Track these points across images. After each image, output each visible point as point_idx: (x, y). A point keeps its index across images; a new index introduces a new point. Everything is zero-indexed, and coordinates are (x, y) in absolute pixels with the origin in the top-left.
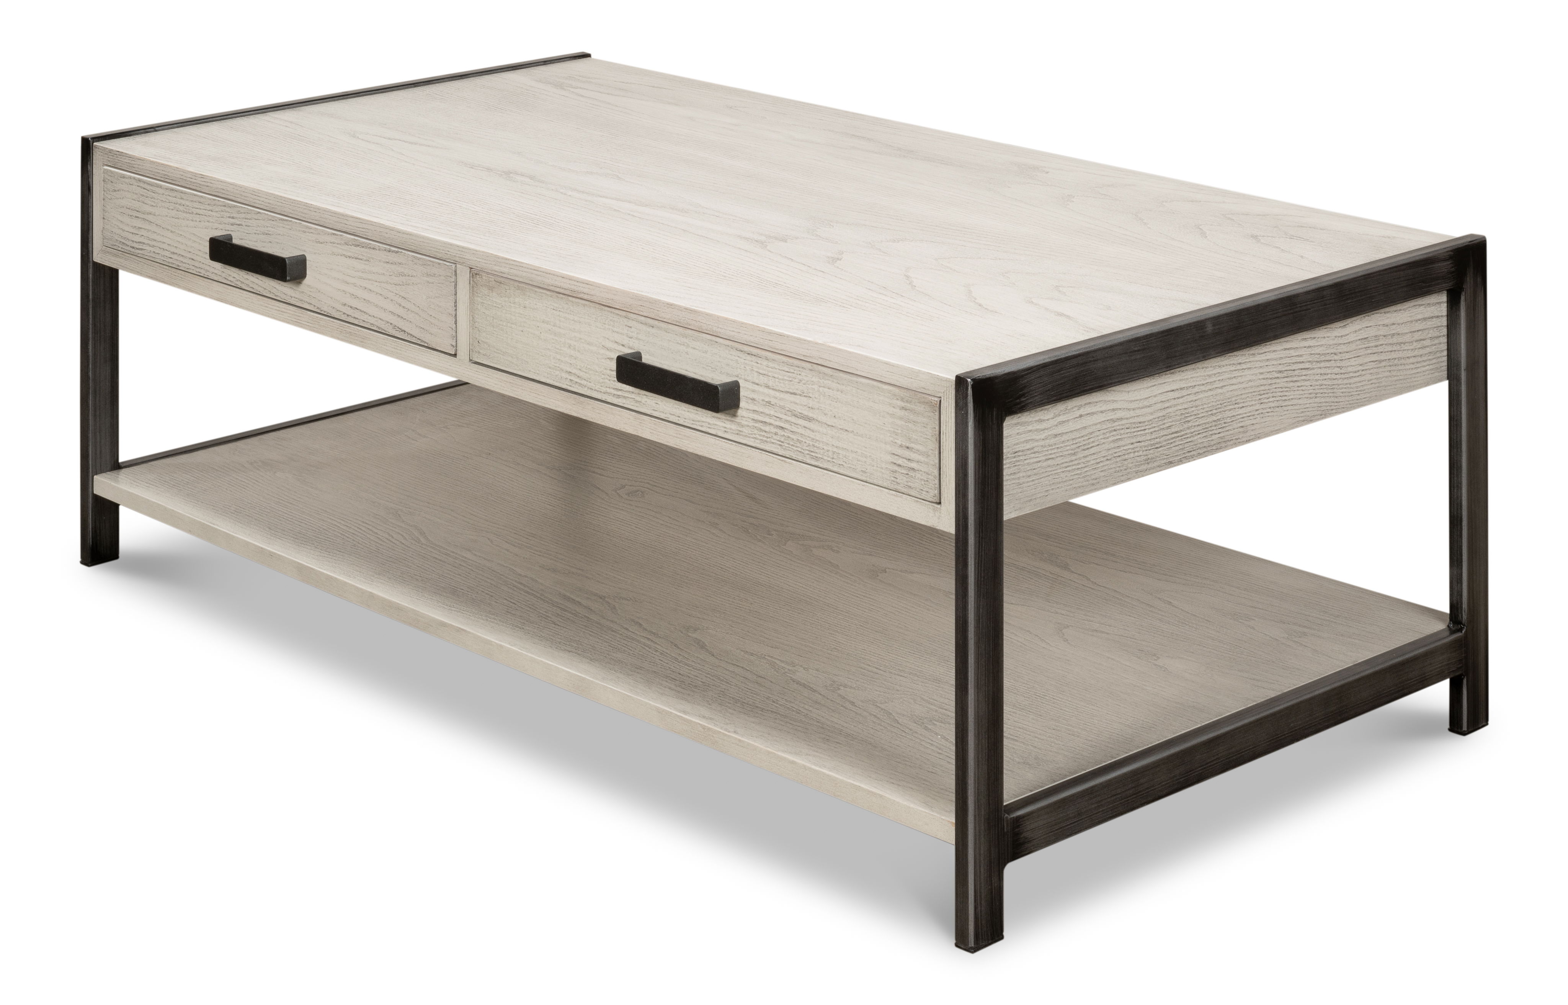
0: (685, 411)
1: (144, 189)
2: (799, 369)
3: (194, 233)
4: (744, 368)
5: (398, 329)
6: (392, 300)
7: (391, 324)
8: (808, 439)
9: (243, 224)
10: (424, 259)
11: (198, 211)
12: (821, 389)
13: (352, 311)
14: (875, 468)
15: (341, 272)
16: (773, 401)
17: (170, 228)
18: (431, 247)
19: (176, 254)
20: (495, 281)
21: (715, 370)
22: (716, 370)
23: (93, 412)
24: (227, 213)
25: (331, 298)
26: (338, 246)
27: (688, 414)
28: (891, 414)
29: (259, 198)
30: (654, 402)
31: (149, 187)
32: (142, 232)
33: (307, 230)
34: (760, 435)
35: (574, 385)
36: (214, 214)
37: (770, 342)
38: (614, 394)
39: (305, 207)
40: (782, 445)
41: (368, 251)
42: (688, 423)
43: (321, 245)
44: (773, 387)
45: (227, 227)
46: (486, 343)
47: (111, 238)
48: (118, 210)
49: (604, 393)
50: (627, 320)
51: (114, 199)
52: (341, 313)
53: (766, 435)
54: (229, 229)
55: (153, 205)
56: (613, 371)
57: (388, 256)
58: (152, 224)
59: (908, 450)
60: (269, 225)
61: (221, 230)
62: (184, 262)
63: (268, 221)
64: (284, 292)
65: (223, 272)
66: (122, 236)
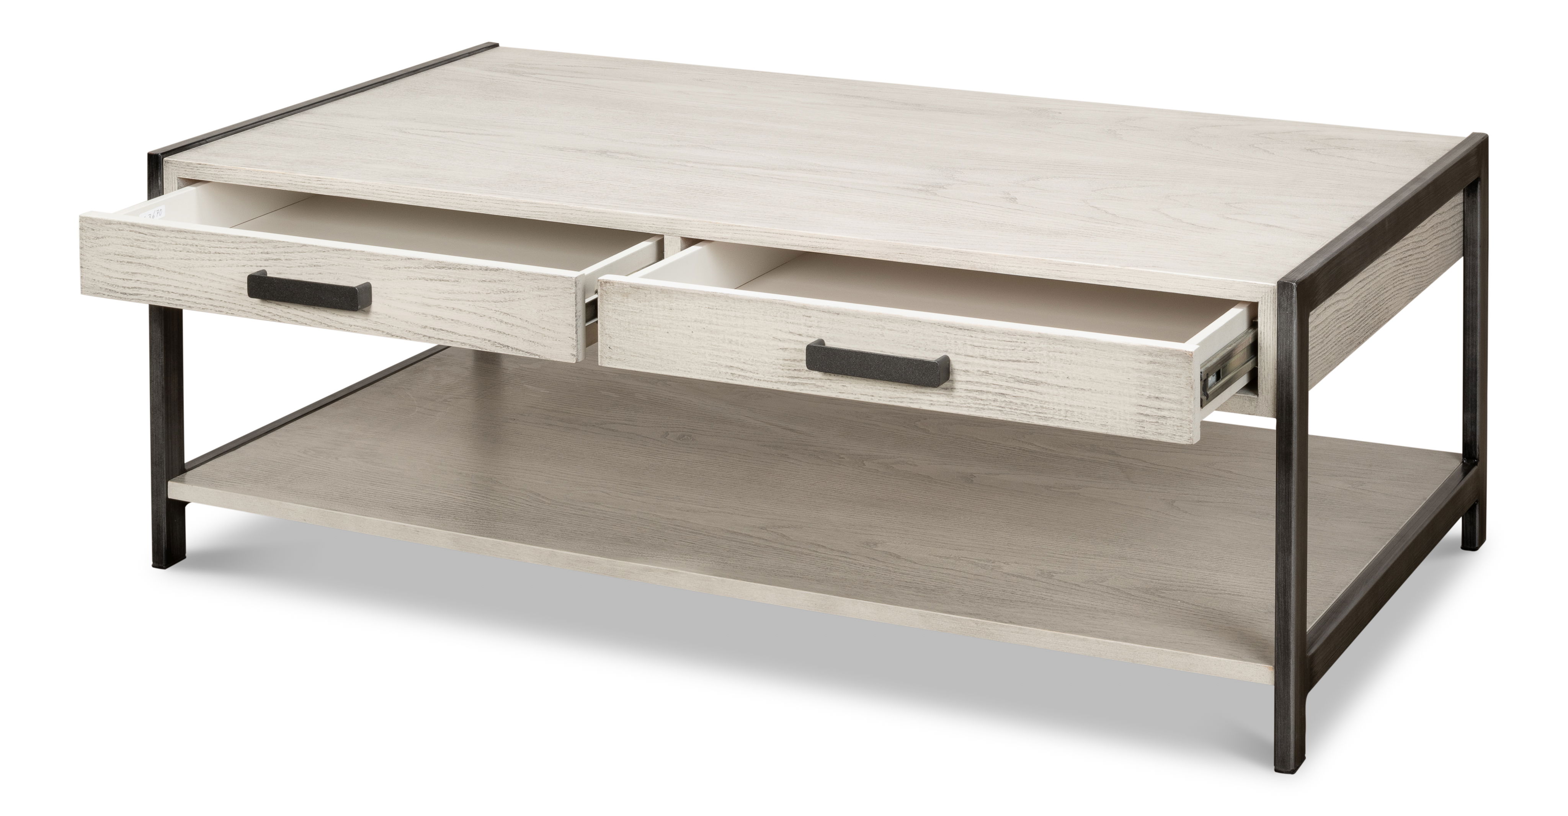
0: (880, 389)
1: (140, 233)
2: (1024, 338)
4: (955, 343)
5: (499, 345)
6: (490, 318)
7: (489, 341)
8: (1035, 401)
9: (282, 258)
11: (218, 250)
12: (1051, 354)
13: (436, 332)
14: (1117, 420)
15: (420, 295)
16: (991, 370)
17: (177, 270)
20: (631, 287)
21: (918, 348)
22: (919, 347)
24: (259, 249)
25: (407, 322)
26: (415, 270)
27: (883, 392)
28: (1137, 369)
30: (840, 385)
31: (146, 231)
32: (138, 277)
33: (372, 257)
34: (976, 404)
35: (736, 378)
36: (240, 251)
38: (789, 382)
40: (1002, 411)
41: (458, 271)
42: (884, 400)
43: (393, 271)
44: (991, 358)
45: (260, 263)
46: (620, 348)
47: (92, 286)
48: (102, 257)
49: (776, 382)
50: (805, 310)
51: (96, 246)
52: (419, 336)
53: (983, 403)
54: (261, 265)
55: (152, 249)
56: (787, 360)
57: (484, 275)
58: (152, 268)
59: (1158, 400)
60: (319, 257)
61: (251, 266)
62: (198, 302)
63: (318, 253)
64: (341, 321)
65: (254, 308)
66: (109, 283)
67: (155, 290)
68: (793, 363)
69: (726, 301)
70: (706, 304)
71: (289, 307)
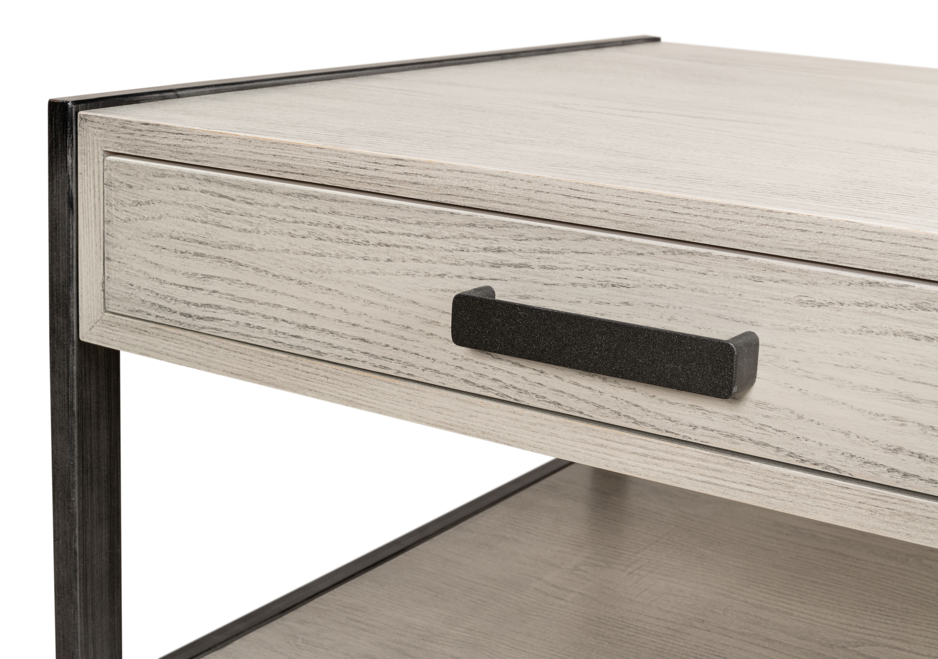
1: (221, 196)
3: (370, 285)
9: (534, 263)
11: (384, 238)
13: (924, 465)
15: (892, 374)
17: (294, 275)
19: (314, 328)
23: (82, 611)
24: (480, 241)
25: (847, 434)
26: (884, 311)
29: (592, 205)
31: (232, 193)
32: (216, 285)
33: (768, 275)
43: (821, 309)
45: (478, 272)
47: (127, 296)
48: (147, 242)
51: (136, 219)
52: (878, 469)
54: (483, 275)
55: (245, 230)
58: (244, 268)
60: (625, 266)
61: (459, 277)
62: (335, 346)
63: (623, 256)
64: (669, 415)
65: (461, 368)
66: (158, 291)
67: (247, 312)
71: (542, 372)
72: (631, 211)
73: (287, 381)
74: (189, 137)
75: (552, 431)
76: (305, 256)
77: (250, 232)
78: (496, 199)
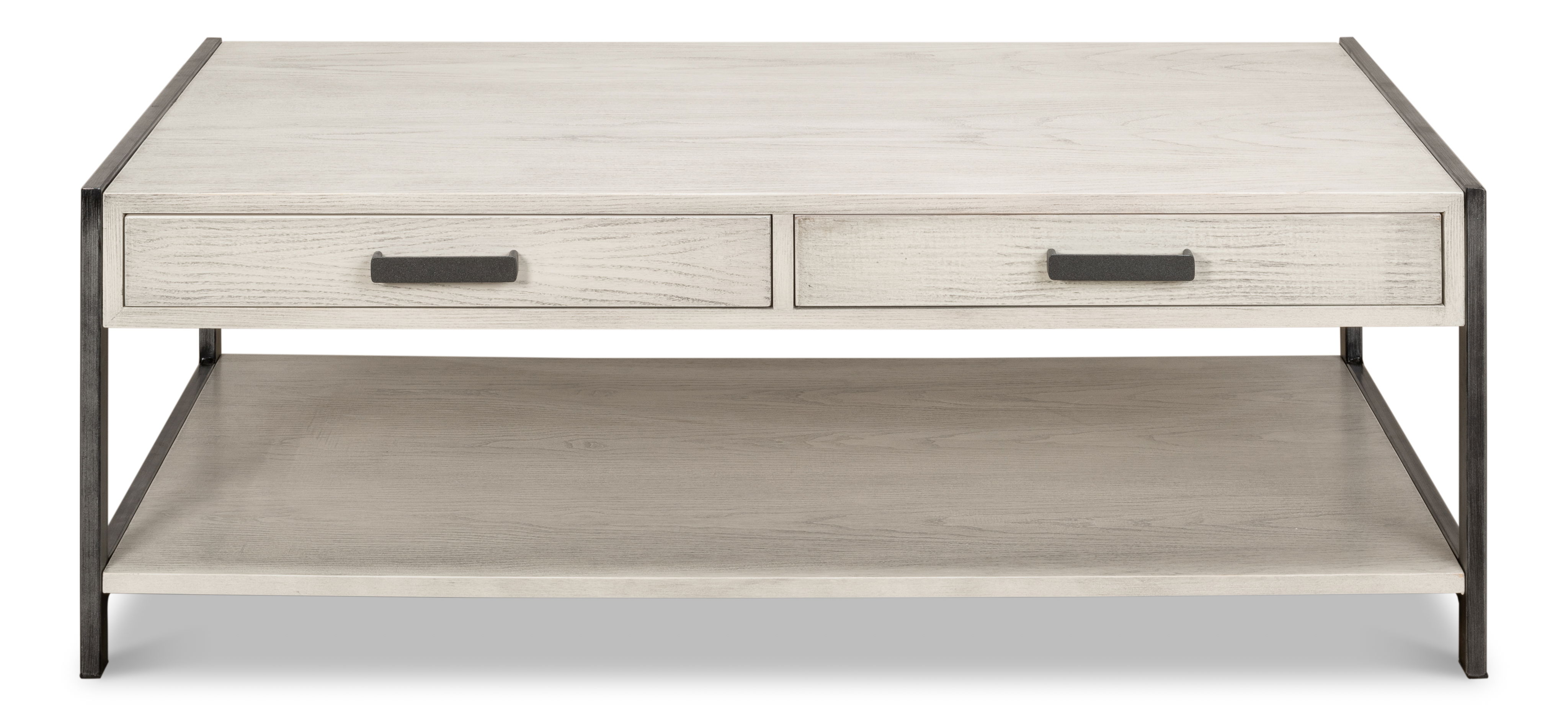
0: (1116, 291)
1: (210, 228)
2: (1269, 223)
3: (309, 262)
4: (1197, 236)
5: (677, 298)
7: (665, 295)
8: (1281, 282)
9: (403, 236)
10: (721, 219)
11: (316, 237)
12: (1297, 235)
13: (598, 294)
14: (1365, 290)
15: (579, 257)
16: (1234, 258)
17: (260, 264)
18: (732, 205)
19: (273, 290)
20: (835, 220)
21: (1157, 245)
22: (1159, 245)
24: (372, 230)
25: (562, 287)
26: (573, 231)
27: (1120, 293)
28: (1386, 239)
29: (431, 204)
30: (1072, 292)
31: (216, 226)
32: (208, 277)
33: (519, 223)
34: (1219, 293)
35: (956, 300)
36: (347, 234)
37: (1232, 205)
38: (1015, 297)
39: (514, 200)
40: (1247, 296)
41: (627, 227)
42: (1120, 302)
43: (545, 235)
44: (1234, 246)
45: (371, 245)
46: (821, 285)
47: (143, 295)
48: (157, 261)
49: (1001, 298)
50: (1033, 222)
51: (149, 250)
52: (578, 300)
53: (1227, 291)
54: (374, 246)
55: (227, 245)
56: (1014, 274)
57: (660, 226)
58: (227, 266)
59: (1406, 266)
60: (449, 230)
61: (361, 249)
62: (288, 297)
63: (449, 226)
64: (478, 296)
65: (364, 295)
66: (166, 289)
67: (229, 289)
68: (1020, 276)
69: (945, 223)
70: (921, 228)
71: (410, 288)
72: (451, 204)
73: (257, 322)
74: (186, 199)
75: (418, 316)
76: (267, 253)
77: (230, 245)
78: (380, 208)
